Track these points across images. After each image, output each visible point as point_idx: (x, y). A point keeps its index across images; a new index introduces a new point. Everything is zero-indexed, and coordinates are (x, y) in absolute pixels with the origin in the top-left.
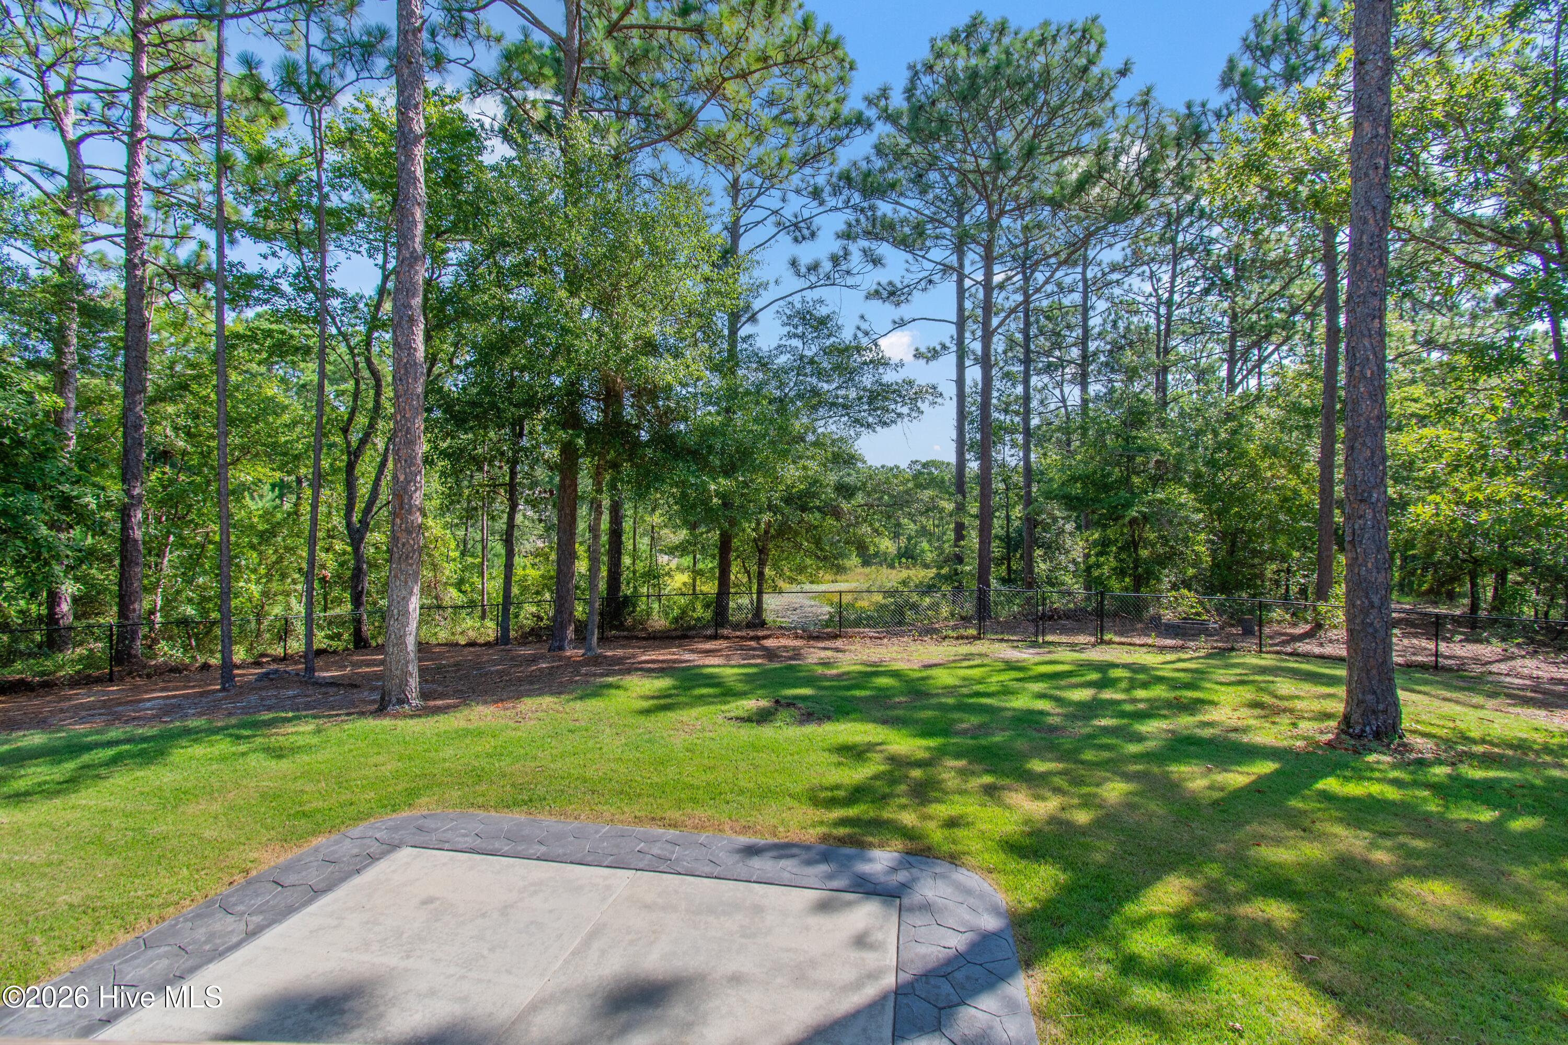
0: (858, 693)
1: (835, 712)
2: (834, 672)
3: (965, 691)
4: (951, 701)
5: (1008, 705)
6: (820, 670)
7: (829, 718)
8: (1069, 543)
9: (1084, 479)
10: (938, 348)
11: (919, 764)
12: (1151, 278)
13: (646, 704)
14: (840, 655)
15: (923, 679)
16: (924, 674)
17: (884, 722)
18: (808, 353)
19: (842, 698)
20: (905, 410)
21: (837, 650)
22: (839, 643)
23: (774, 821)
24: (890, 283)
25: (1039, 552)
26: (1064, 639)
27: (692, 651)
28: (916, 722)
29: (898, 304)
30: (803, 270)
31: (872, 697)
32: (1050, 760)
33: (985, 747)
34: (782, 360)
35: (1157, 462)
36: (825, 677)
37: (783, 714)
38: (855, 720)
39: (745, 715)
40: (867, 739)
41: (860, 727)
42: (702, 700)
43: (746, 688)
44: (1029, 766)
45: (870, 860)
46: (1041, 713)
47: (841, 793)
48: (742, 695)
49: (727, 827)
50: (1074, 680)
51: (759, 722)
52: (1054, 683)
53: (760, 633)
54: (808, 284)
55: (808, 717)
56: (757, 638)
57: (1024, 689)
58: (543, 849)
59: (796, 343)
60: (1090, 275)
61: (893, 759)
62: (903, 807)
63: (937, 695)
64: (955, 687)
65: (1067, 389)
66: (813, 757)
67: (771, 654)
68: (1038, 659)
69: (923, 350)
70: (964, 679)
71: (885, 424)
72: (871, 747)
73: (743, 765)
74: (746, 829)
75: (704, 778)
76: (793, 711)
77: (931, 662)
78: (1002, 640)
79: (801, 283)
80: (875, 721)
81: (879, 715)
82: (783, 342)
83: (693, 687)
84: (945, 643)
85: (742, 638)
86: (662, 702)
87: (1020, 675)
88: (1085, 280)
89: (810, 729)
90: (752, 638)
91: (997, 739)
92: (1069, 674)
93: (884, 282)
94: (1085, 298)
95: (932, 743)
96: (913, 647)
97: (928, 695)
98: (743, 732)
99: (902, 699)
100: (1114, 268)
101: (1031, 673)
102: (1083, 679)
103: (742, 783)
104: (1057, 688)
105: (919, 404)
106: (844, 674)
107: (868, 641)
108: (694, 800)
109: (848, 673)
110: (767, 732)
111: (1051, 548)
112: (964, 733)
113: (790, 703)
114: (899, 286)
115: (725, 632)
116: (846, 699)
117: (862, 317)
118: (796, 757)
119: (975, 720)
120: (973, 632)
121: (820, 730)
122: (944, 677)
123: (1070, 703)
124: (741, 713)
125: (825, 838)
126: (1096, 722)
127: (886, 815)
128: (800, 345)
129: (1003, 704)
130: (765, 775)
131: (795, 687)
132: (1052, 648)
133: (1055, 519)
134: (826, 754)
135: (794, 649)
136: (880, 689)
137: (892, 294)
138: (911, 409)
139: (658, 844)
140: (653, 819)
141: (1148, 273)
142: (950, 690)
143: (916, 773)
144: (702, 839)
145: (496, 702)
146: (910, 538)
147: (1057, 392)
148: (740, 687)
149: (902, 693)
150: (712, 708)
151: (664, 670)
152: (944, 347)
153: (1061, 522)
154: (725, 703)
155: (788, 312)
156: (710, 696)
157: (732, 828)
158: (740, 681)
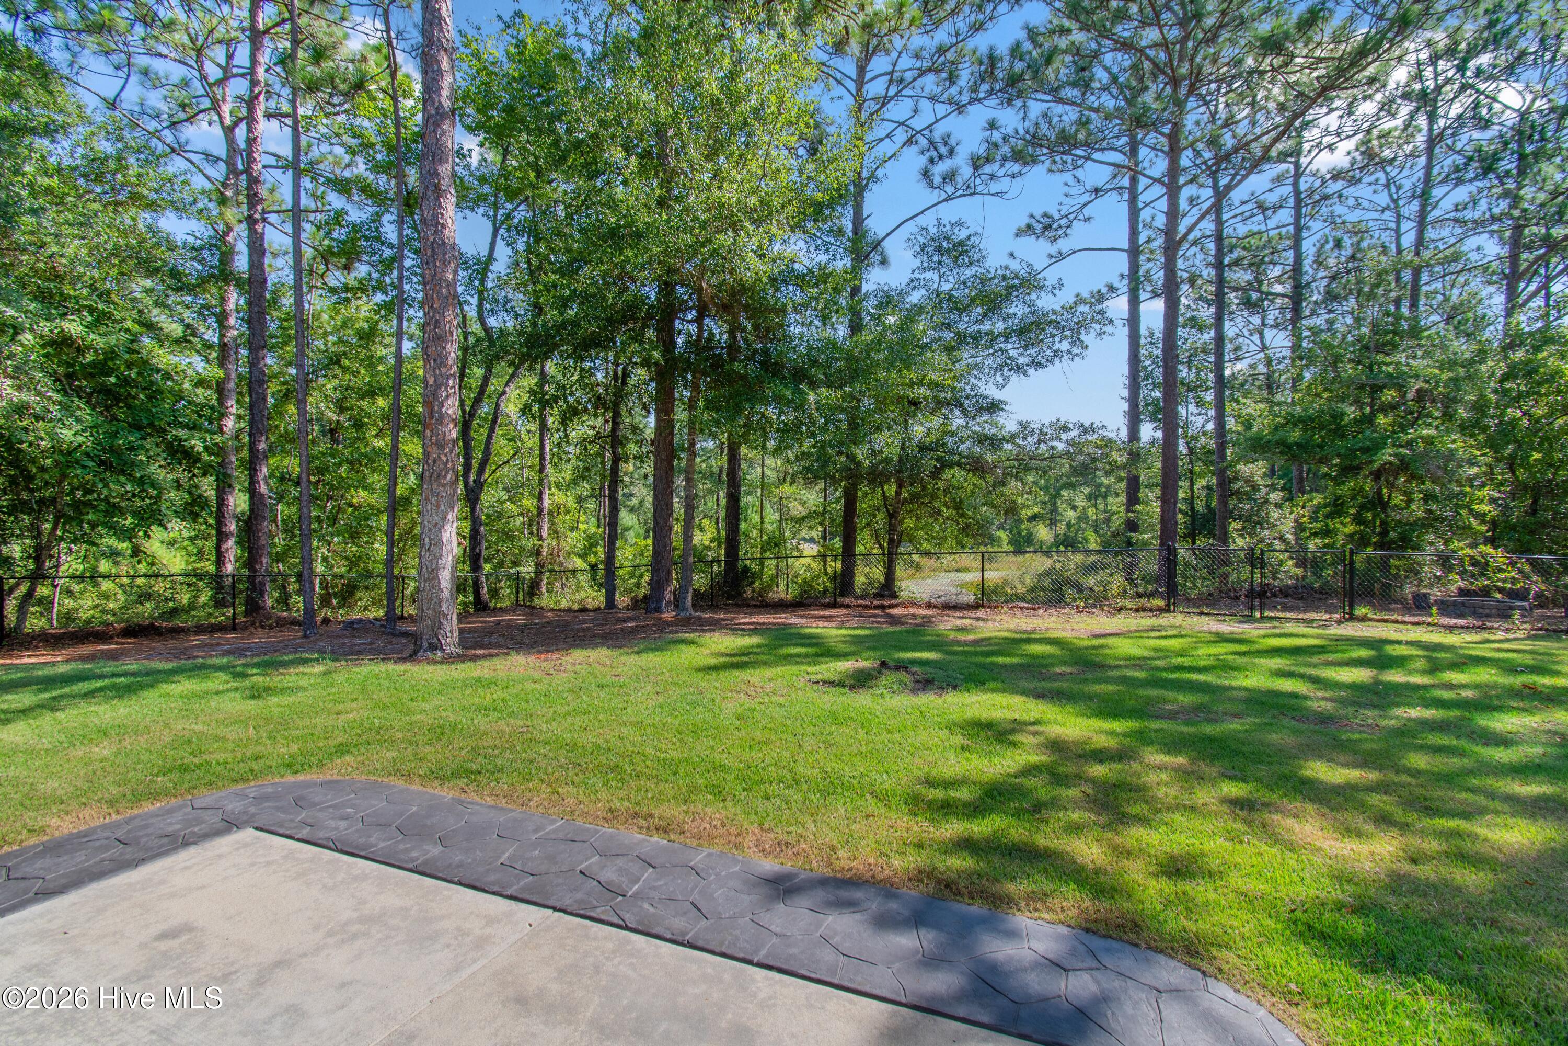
0: (1001, 660)
1: (966, 680)
2: (971, 637)
3: (1160, 663)
4: (1141, 675)
5: (1233, 683)
6: (952, 635)
7: (955, 688)
8: (1275, 514)
9: (1306, 422)
10: (1104, 290)
11: (1100, 756)
12: (1387, 186)
13: (712, 661)
14: (981, 624)
15: (1094, 647)
16: (1096, 642)
17: (1040, 696)
18: (946, 287)
19: (977, 665)
20: (1065, 346)
21: (978, 619)
22: (981, 613)
23: (832, 837)
24: (1046, 215)
25: (1234, 525)
26: (1294, 616)
27: (802, 617)
28: (1090, 697)
29: (1054, 240)
30: (937, 180)
31: (1021, 665)
32: (1346, 765)
33: (1212, 739)
34: (915, 297)
35: (1419, 391)
36: (958, 642)
37: (889, 677)
38: (994, 691)
39: (837, 678)
40: (1010, 716)
41: (1000, 699)
42: (790, 659)
43: (852, 649)
44: (1308, 773)
45: (1012, 934)
46: (1295, 695)
47: (963, 794)
48: (844, 656)
49: (749, 841)
50: (1331, 657)
51: (852, 688)
52: (1300, 659)
53: (886, 602)
54: (944, 196)
55: (925, 684)
56: (883, 607)
57: (1254, 665)
58: (435, 850)
59: (932, 275)
60: (1303, 186)
61: (1056, 746)
62: (1075, 829)
63: (1117, 667)
64: (1144, 658)
65: (1269, 334)
66: (923, 736)
67: (895, 620)
68: (1262, 632)
69: (1085, 295)
70: (1156, 650)
71: (1039, 364)
72: (1018, 726)
73: (809, 743)
74: (781, 846)
75: (746, 756)
76: (902, 676)
77: (1104, 632)
78: (1201, 613)
79: (936, 196)
80: (1024, 692)
81: (1031, 685)
82: (916, 275)
83: (782, 646)
84: (1122, 615)
85: (865, 607)
86: (735, 659)
87: (1243, 648)
88: (1297, 193)
89: (927, 699)
90: (876, 607)
91: (1234, 726)
92: (1321, 650)
93: (1038, 213)
94: (1298, 216)
95: (1119, 726)
96: (1077, 618)
97: (1103, 667)
98: (826, 698)
99: (1064, 669)
100: (1336, 175)
101: (1257, 647)
102: (1346, 656)
103: (800, 769)
104: (1310, 665)
105: (1082, 337)
106: (983, 640)
107: (1018, 612)
108: (717, 791)
109: (989, 639)
110: (862, 700)
111: (1252, 522)
112: (1172, 716)
113: (902, 667)
114: (1056, 216)
115: (847, 601)
116: (983, 666)
117: (1012, 255)
118: (897, 736)
119: (1185, 699)
120: (1159, 602)
121: (939, 701)
122: (1126, 647)
123: (1338, 685)
124: (830, 676)
125: (922, 875)
126: (1399, 712)
127: (1041, 841)
128: (936, 277)
129: (1226, 683)
130: (839, 758)
131: (914, 650)
132: (1275, 623)
133: (1255, 488)
134: (943, 734)
135: (924, 617)
136: (1033, 656)
137: (1047, 227)
138: (1073, 344)
139: (620, 862)
140: (636, 815)
141: (1383, 180)
142: (1137, 662)
143: (1098, 770)
144: (698, 859)
145: (540, 652)
146: (1069, 526)
147: (1256, 338)
148: (843, 648)
149: (1065, 663)
150: (795, 669)
151: (756, 630)
152: (1111, 288)
153: (1264, 491)
154: (815, 664)
155: (922, 240)
156: (798, 656)
157: (758, 843)
158: (844, 642)
